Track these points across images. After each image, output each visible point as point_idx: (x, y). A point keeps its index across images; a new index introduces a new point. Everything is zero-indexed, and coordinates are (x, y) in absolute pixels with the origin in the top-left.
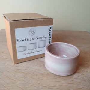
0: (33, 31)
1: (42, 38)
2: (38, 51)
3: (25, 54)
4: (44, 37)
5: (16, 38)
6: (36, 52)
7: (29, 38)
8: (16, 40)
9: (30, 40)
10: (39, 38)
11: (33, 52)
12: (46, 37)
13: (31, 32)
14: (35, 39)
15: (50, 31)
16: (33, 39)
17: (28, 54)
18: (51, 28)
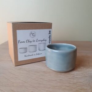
0: (34, 34)
1: (42, 41)
2: (39, 54)
3: (25, 56)
4: (44, 40)
5: (18, 40)
6: (37, 54)
7: (30, 40)
8: (18, 41)
9: (31, 42)
10: (39, 41)
11: (33, 54)
12: (46, 40)
13: (32, 35)
14: (36, 41)
15: (50, 35)
16: (34, 41)
17: (29, 56)
18: (50, 31)
